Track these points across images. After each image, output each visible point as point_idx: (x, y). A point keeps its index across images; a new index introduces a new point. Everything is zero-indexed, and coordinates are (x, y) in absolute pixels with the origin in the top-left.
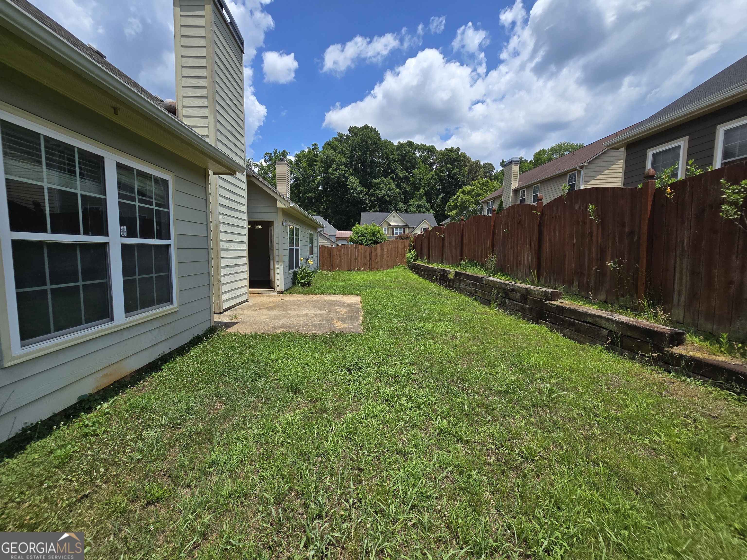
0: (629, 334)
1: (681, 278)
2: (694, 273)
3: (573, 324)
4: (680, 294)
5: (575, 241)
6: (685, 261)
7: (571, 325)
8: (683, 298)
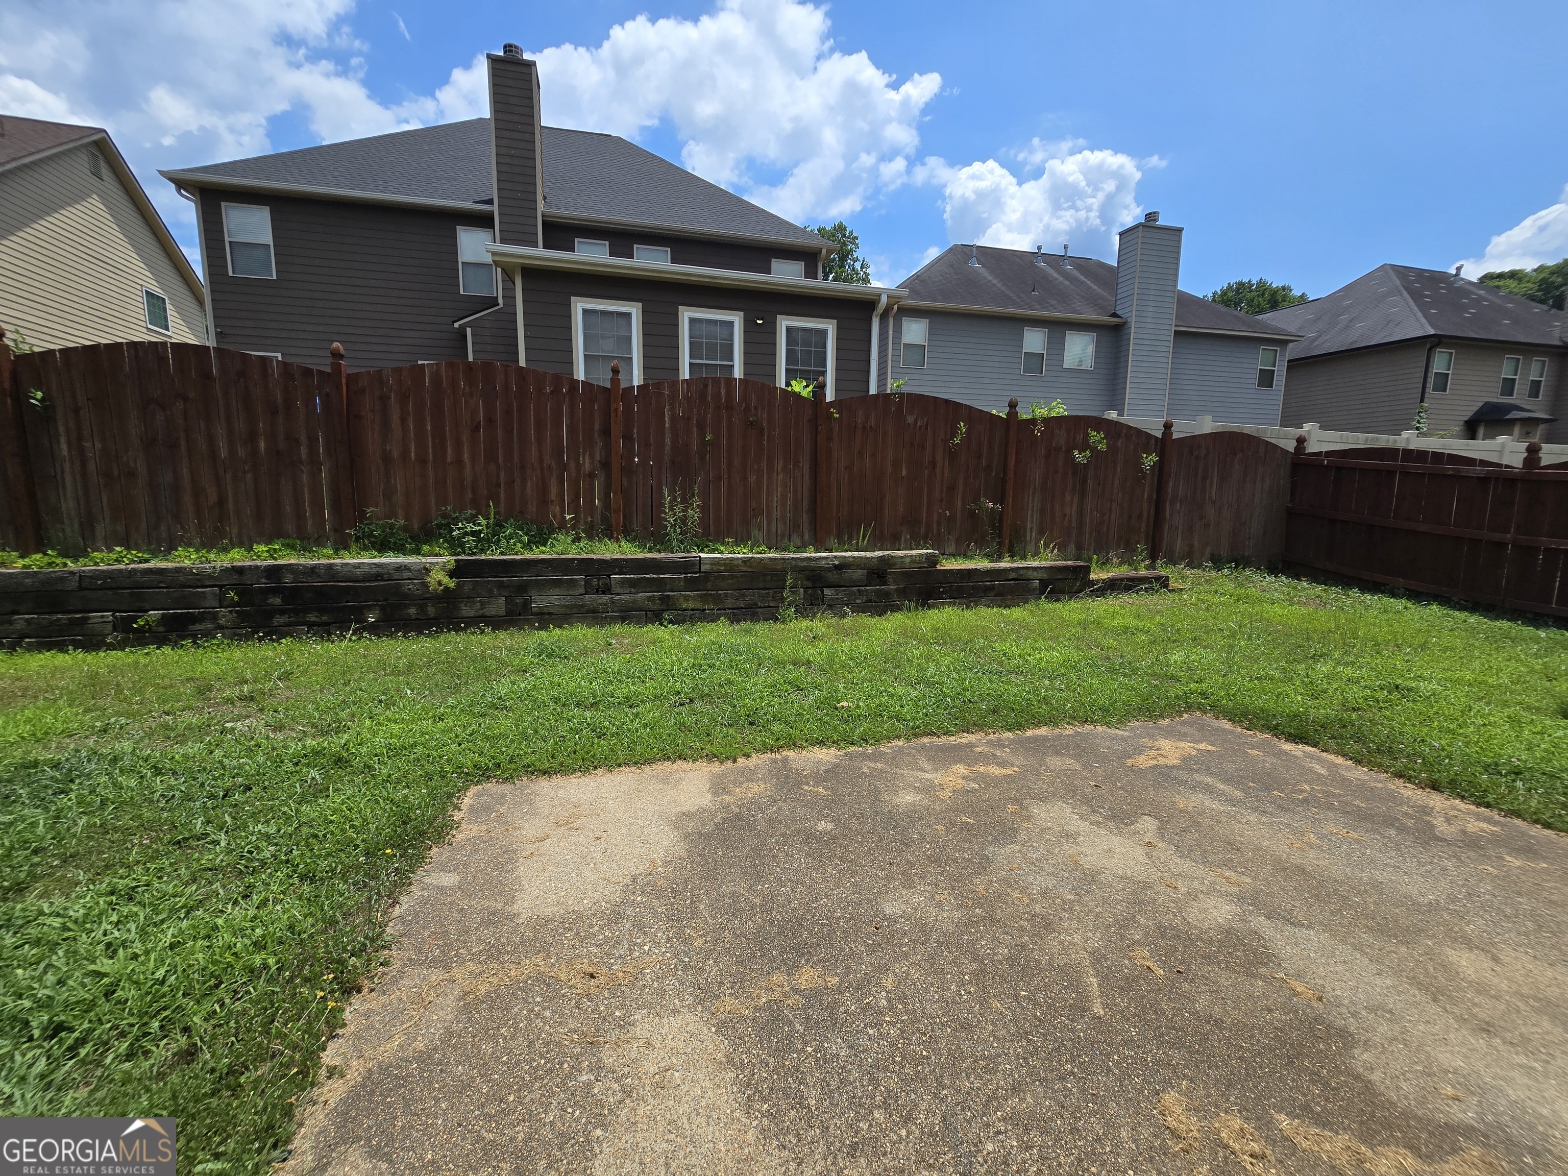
0: (1059, 577)
1: (1032, 515)
2: (1043, 511)
3: (992, 588)
4: (1031, 532)
5: (904, 473)
6: (1036, 499)
7: (987, 591)
8: (1034, 534)
